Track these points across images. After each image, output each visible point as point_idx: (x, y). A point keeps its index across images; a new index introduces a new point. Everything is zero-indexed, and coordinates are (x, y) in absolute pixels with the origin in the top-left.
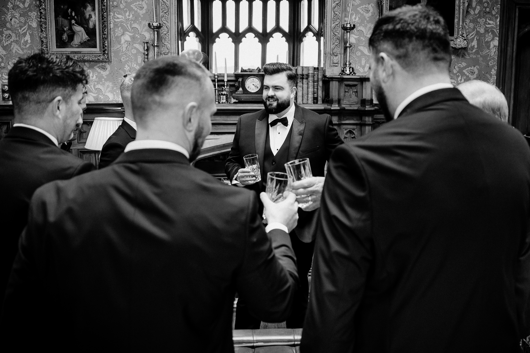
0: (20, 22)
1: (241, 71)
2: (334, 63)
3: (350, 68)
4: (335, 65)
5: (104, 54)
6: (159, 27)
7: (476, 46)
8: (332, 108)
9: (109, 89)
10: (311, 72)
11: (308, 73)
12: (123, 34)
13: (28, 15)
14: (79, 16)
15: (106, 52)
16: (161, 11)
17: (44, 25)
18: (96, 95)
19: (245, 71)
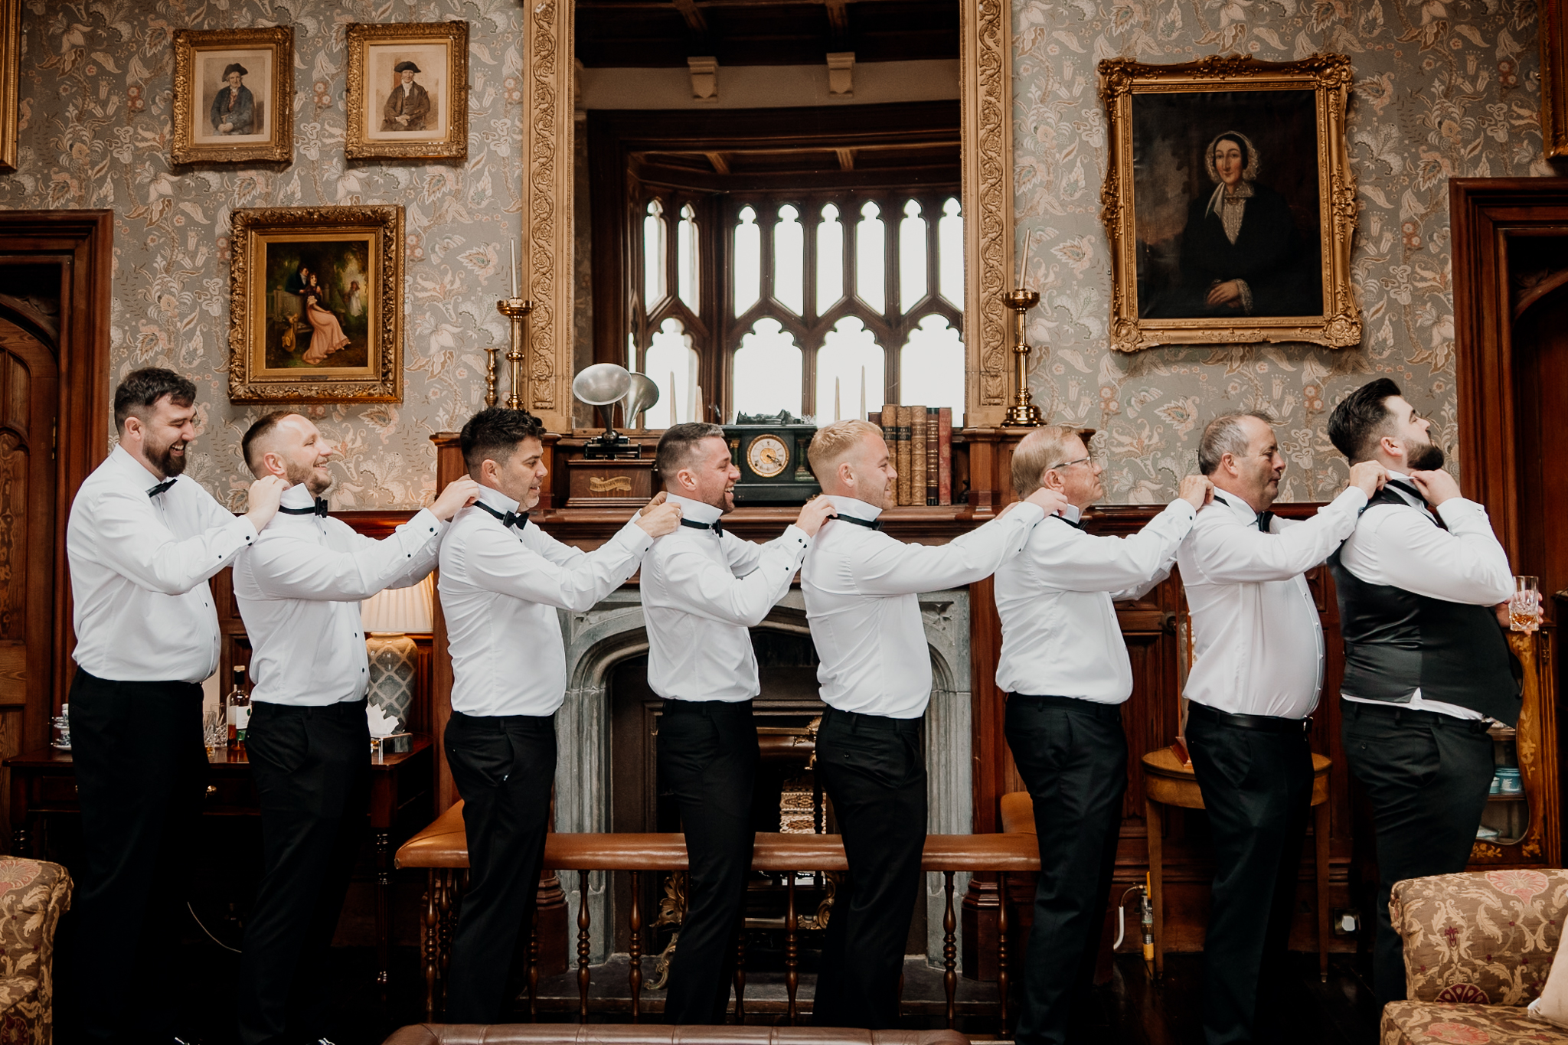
0: (181, 303)
1: (738, 422)
2: (990, 397)
3: (1028, 408)
4: (992, 401)
5: (384, 383)
6: (525, 311)
7: (1391, 342)
8: (974, 516)
9: (394, 473)
10: (919, 420)
11: (912, 424)
12: (436, 330)
13: (202, 285)
14: (327, 286)
15: (391, 377)
16: (532, 269)
17: (238, 311)
18: (359, 489)
19: (749, 421)
